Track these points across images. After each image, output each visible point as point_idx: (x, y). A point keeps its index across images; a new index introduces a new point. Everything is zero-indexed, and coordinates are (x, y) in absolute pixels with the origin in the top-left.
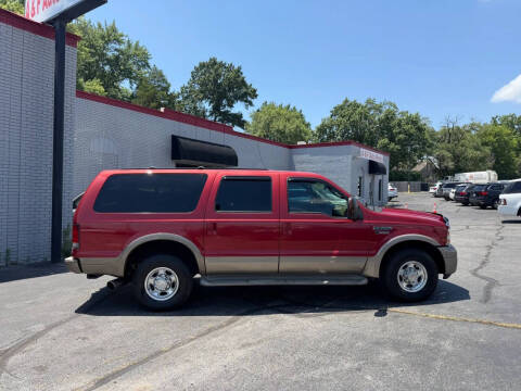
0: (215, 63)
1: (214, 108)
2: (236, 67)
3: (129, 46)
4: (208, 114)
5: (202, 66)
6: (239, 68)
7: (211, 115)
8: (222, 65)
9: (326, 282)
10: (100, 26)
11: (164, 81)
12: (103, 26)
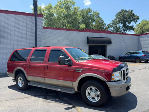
0: (123, 11)
1: (123, 25)
2: (131, 11)
3: (94, 12)
4: (121, 28)
5: (119, 13)
6: (132, 11)
7: (122, 28)
8: (126, 11)
9: (58, 90)
10: (86, 9)
11: (102, 20)
12: (87, 9)
